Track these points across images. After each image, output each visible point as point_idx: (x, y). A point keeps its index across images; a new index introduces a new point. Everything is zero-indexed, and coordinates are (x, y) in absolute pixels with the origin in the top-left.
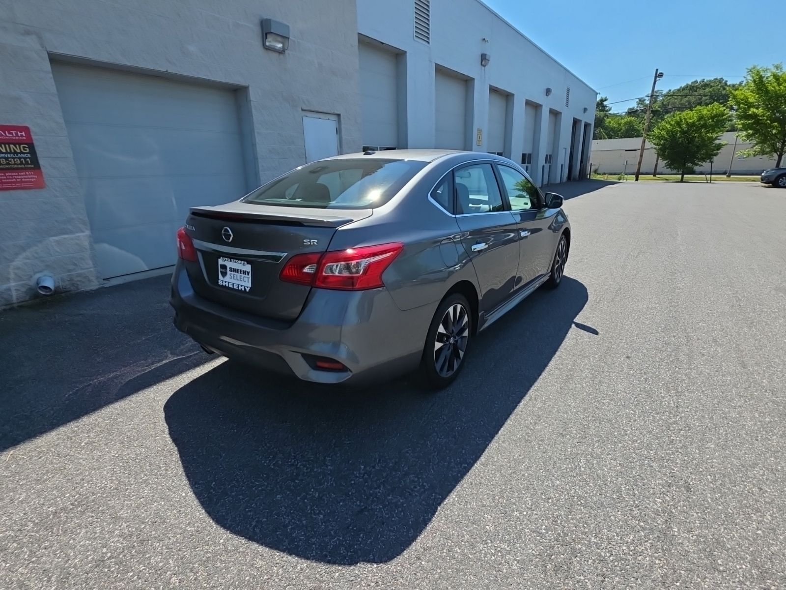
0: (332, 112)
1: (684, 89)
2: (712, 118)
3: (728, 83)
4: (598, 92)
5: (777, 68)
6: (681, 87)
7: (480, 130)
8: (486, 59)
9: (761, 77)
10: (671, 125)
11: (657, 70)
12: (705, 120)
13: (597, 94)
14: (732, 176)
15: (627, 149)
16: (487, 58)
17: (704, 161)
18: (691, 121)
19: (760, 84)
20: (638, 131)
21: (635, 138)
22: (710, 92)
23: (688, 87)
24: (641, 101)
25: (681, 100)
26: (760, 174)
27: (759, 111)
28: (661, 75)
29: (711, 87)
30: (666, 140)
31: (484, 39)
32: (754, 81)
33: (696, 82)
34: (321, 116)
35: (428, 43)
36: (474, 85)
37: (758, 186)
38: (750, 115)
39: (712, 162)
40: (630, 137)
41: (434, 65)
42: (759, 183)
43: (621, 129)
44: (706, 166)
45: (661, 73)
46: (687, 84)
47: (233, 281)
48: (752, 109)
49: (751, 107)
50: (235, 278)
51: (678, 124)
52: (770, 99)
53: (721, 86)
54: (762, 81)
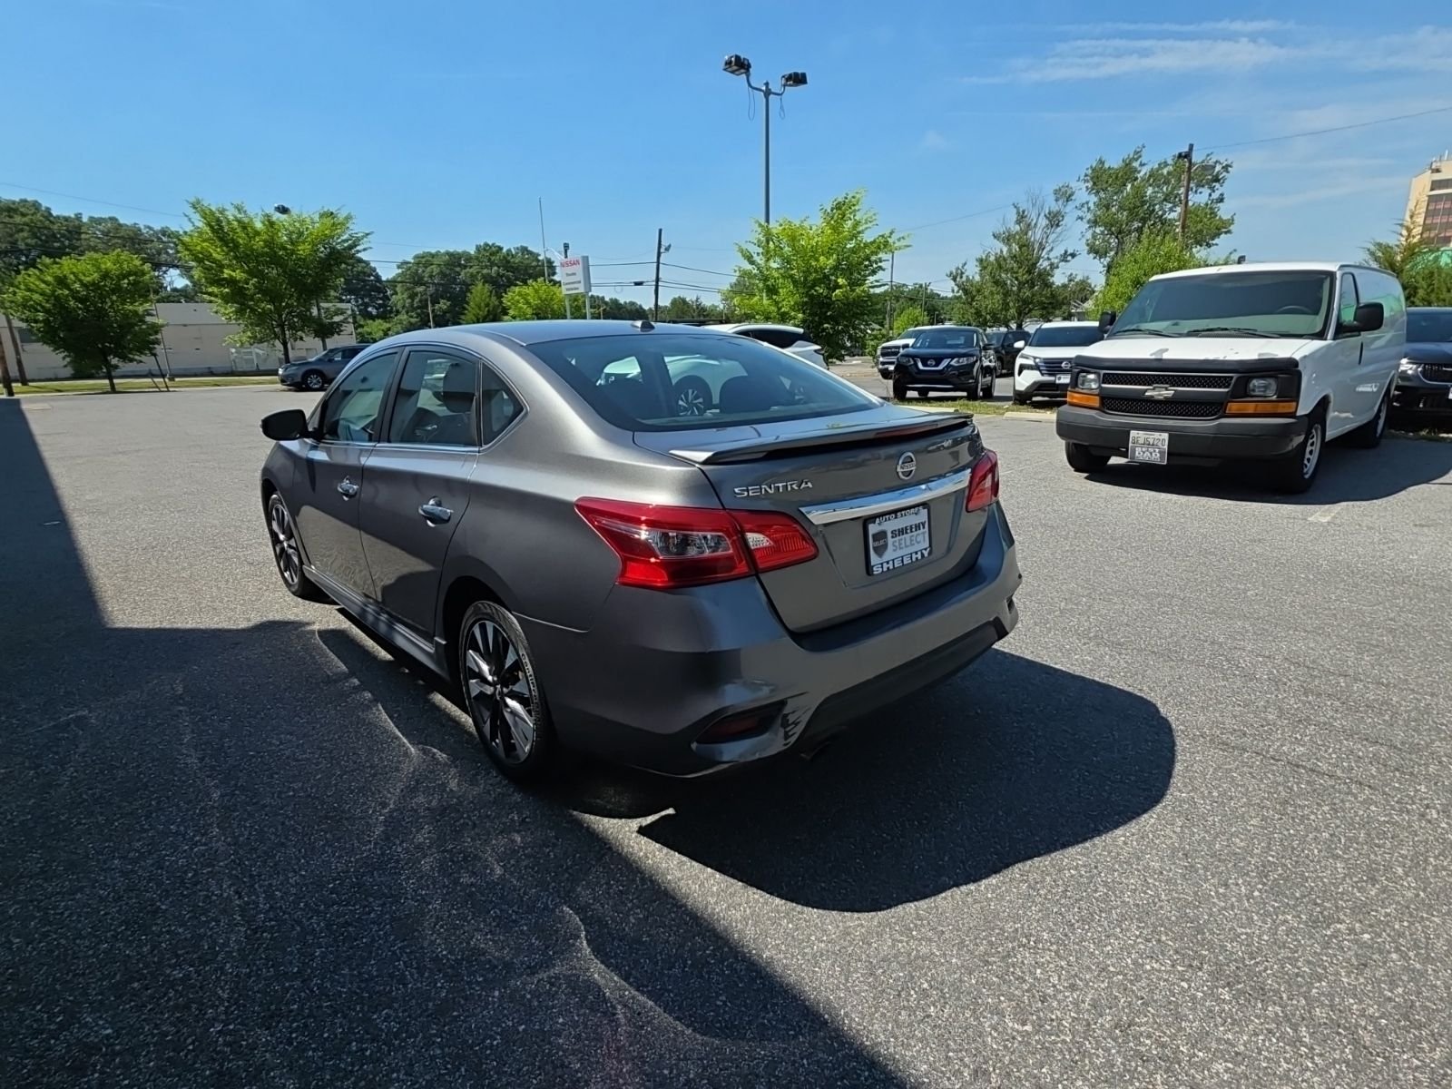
2: (125, 276)
5: (239, 209)
12: (112, 278)
14: (177, 379)
17: (142, 353)
18: (88, 279)
19: (218, 228)
27: (238, 275)
30: (47, 311)
32: (209, 224)
37: (276, 391)
38: (225, 279)
39: (155, 355)
42: (280, 386)
44: (148, 362)
47: (900, 553)
48: (226, 271)
49: (221, 267)
50: (903, 545)
51: (62, 281)
52: (243, 256)
53: (43, 216)
54: (221, 228)
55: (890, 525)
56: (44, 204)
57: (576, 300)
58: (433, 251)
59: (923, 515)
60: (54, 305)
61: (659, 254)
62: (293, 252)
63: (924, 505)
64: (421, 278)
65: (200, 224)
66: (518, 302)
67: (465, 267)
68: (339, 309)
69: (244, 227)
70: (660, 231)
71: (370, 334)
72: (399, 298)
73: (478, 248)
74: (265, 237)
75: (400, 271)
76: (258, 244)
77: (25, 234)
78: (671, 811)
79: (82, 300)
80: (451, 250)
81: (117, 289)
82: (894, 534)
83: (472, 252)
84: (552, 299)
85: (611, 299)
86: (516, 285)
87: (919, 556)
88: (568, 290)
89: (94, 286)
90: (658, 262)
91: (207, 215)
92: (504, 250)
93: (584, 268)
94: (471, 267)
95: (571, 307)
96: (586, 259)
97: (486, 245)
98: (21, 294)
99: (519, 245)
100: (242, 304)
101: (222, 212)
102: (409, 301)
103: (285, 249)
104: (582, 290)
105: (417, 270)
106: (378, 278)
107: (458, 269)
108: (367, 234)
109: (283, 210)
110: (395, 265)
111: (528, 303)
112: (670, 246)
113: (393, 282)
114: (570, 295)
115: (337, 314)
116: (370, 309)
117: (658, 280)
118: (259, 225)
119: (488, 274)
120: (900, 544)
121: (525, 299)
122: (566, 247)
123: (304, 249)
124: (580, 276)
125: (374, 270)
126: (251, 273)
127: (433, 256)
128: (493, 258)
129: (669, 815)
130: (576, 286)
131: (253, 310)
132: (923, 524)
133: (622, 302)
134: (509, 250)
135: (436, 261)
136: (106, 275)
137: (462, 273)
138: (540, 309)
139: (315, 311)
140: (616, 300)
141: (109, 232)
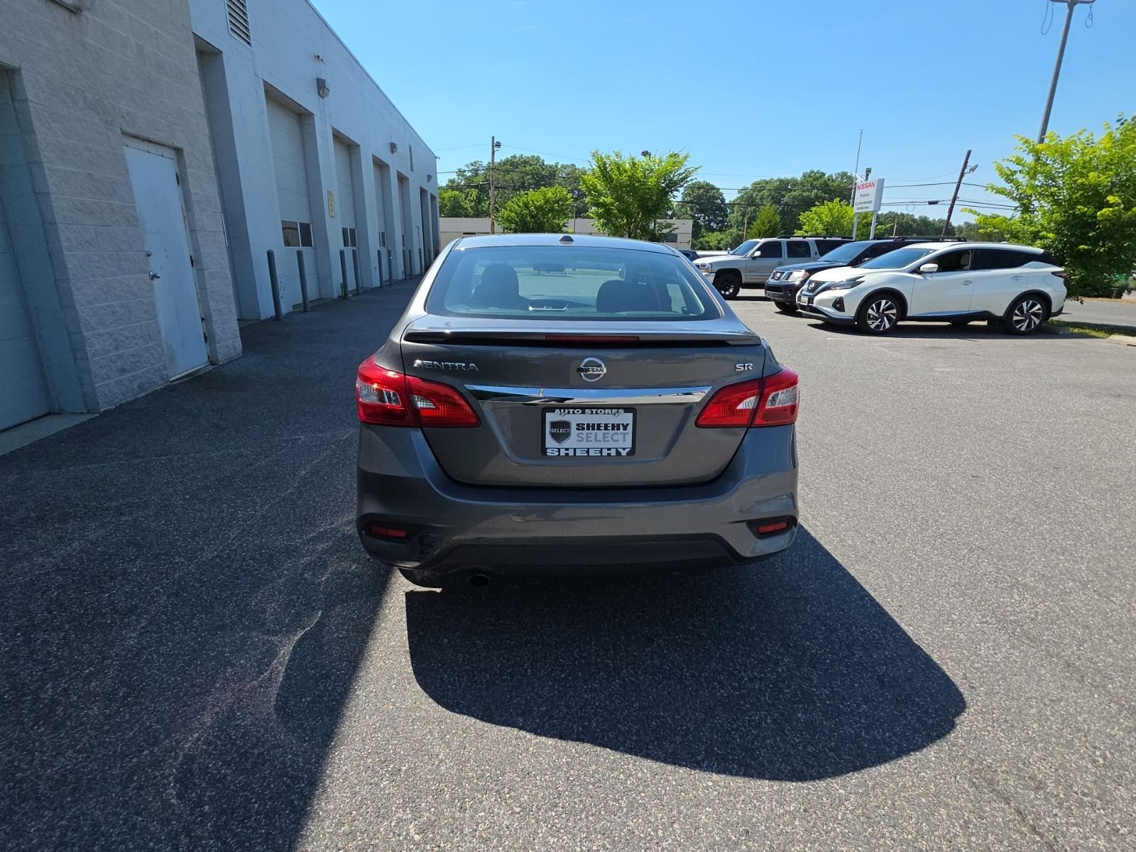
0: (170, 143)
1: (505, 164)
2: (557, 202)
3: (545, 163)
4: (437, 156)
5: (618, 155)
6: (501, 161)
7: (330, 193)
8: (325, 87)
9: (605, 164)
10: (519, 206)
11: (493, 138)
12: (550, 203)
13: (436, 157)
14: (577, 270)
15: (466, 231)
16: (327, 86)
18: (538, 204)
19: (604, 172)
20: (466, 209)
21: (464, 218)
22: (531, 170)
23: (508, 162)
24: (461, 173)
25: (504, 176)
26: (617, 270)
27: (609, 200)
28: (498, 145)
29: (531, 165)
31: (318, 57)
32: (599, 167)
33: (515, 157)
34: (151, 148)
35: (249, 43)
36: (314, 125)
38: (601, 203)
40: (457, 217)
41: (262, 83)
43: (446, 206)
45: (498, 142)
46: (507, 158)
47: (585, 445)
48: (602, 197)
49: (600, 194)
50: (593, 439)
51: (526, 205)
52: (616, 188)
53: (540, 165)
54: (606, 169)
55: (574, 419)
56: (542, 157)
57: (865, 218)
58: (768, 179)
59: (628, 418)
60: (520, 220)
61: (962, 175)
62: (645, 183)
63: (628, 409)
64: (754, 200)
65: (595, 167)
66: (813, 219)
67: (790, 190)
68: (668, 224)
69: (618, 167)
70: (969, 152)
71: (708, 242)
72: (733, 217)
73: (804, 176)
74: (629, 174)
75: (740, 195)
76: (624, 178)
77: (529, 177)
78: (438, 590)
79: (533, 217)
80: (783, 178)
81: (552, 210)
82: (580, 427)
83: (799, 179)
84: (842, 217)
85: (921, 217)
86: (815, 205)
87: (613, 453)
88: (858, 209)
89: (539, 208)
90: (960, 182)
91: (600, 159)
92: (826, 176)
93: (877, 190)
94: (795, 191)
95: (859, 223)
96: (881, 182)
97: (812, 172)
98: (507, 213)
99: (840, 172)
100: (608, 220)
101: (608, 157)
102: (741, 218)
103: (640, 181)
104: (871, 208)
105: (752, 194)
106: (723, 200)
107: (784, 193)
108: (697, 168)
109: (645, 154)
110: (737, 191)
111: (821, 220)
112: (976, 166)
113: (732, 205)
114: (861, 213)
115: (666, 228)
116: (712, 224)
117: (955, 199)
118: (627, 166)
119: (808, 196)
120: (587, 437)
121: (820, 217)
122: (869, 171)
123: (651, 182)
124: (872, 198)
125: (721, 195)
126: (617, 199)
127: (767, 183)
128: (815, 183)
129: (435, 592)
130: (866, 205)
131: (613, 225)
132: (625, 427)
133: (931, 219)
134: (831, 176)
135: (768, 187)
136: (547, 202)
137: (787, 196)
138: (831, 225)
139: (652, 226)
140: (926, 218)
141: (569, 174)
